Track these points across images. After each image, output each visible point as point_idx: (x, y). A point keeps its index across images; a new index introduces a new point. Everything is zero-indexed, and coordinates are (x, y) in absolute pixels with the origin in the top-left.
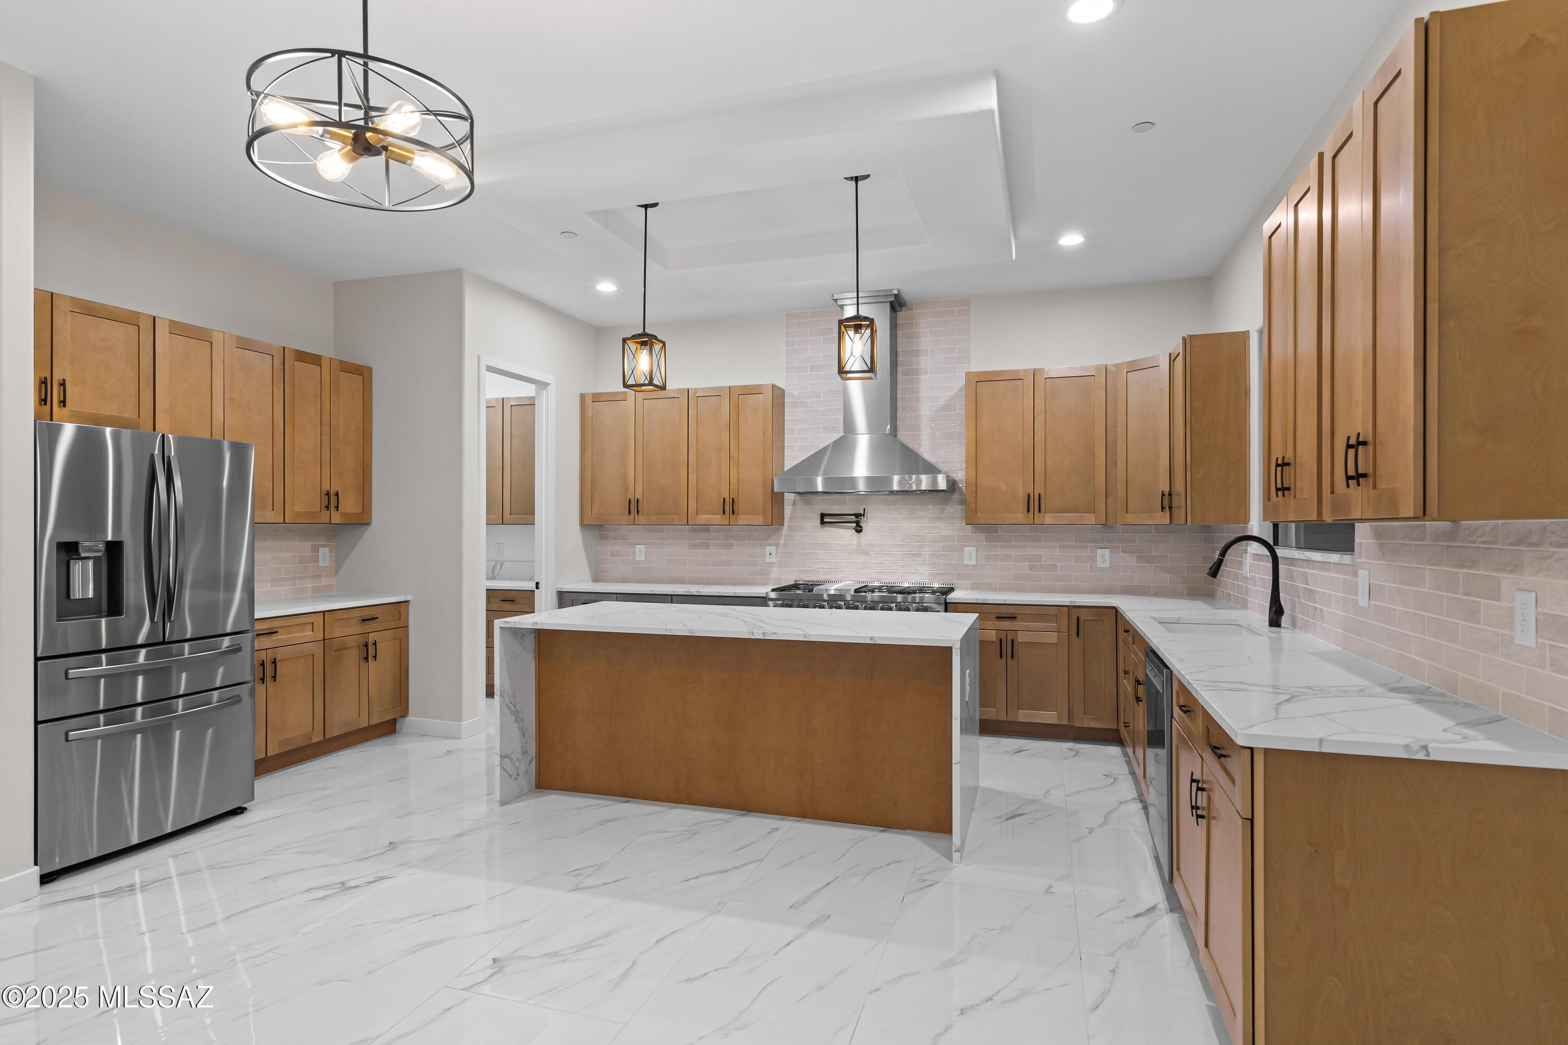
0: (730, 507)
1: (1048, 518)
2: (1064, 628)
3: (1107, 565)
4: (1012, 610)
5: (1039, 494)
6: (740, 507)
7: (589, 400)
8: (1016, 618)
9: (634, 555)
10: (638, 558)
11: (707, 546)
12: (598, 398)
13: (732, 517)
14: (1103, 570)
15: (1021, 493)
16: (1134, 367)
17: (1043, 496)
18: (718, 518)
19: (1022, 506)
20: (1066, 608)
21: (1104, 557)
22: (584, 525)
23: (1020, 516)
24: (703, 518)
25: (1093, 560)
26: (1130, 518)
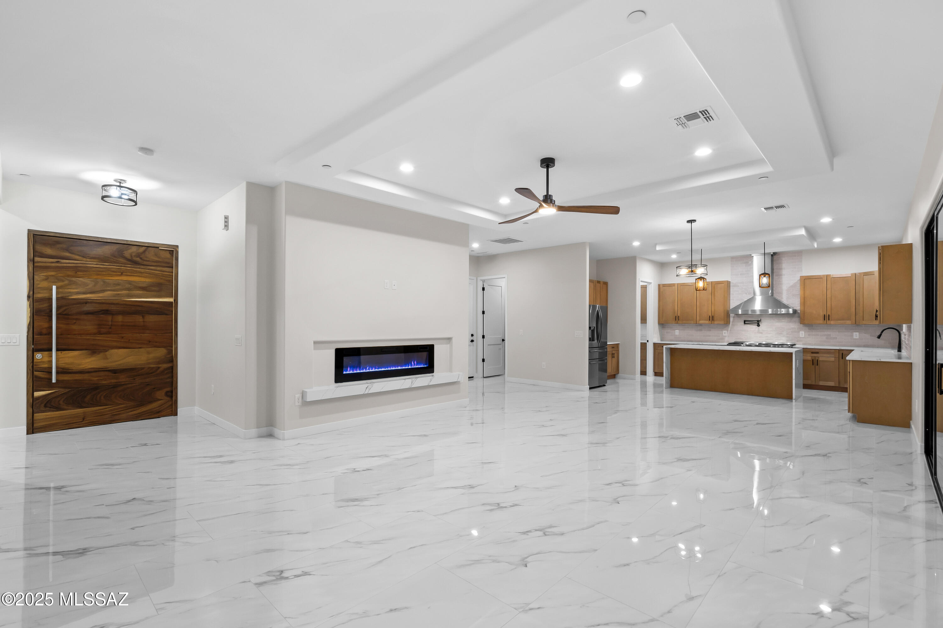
0: (712, 319)
1: (832, 322)
2: (837, 356)
3: (858, 337)
4: (817, 351)
5: (829, 315)
6: (715, 318)
7: (661, 286)
8: (818, 353)
9: (675, 333)
10: (676, 334)
11: (701, 330)
12: (664, 285)
13: (712, 321)
14: (856, 339)
15: (822, 314)
16: (866, 274)
17: (830, 315)
18: (707, 322)
19: (822, 318)
20: (838, 350)
21: (856, 335)
22: (658, 324)
23: (821, 321)
24: (701, 322)
25: (852, 336)
26: (864, 322)
